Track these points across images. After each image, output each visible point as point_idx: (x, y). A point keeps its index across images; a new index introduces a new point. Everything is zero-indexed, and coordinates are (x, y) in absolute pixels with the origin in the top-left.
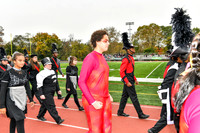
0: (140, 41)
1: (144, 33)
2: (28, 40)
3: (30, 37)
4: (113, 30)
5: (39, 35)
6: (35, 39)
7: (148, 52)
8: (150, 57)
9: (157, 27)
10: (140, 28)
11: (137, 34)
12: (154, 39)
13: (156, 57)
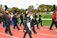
0: (40, 9)
1: (41, 7)
2: (10, 9)
3: (11, 8)
4: (32, 6)
5: (13, 8)
6: (12, 9)
7: (42, 12)
8: (42, 13)
9: (44, 5)
10: (40, 6)
11: (39, 7)
12: (43, 8)
13: (44, 13)
